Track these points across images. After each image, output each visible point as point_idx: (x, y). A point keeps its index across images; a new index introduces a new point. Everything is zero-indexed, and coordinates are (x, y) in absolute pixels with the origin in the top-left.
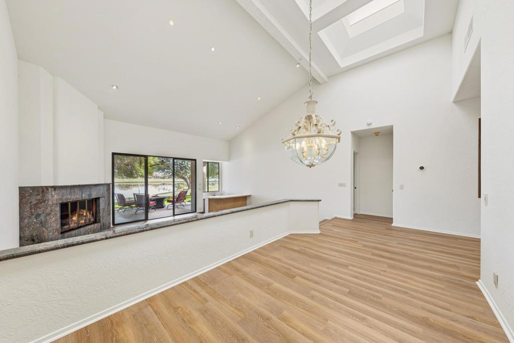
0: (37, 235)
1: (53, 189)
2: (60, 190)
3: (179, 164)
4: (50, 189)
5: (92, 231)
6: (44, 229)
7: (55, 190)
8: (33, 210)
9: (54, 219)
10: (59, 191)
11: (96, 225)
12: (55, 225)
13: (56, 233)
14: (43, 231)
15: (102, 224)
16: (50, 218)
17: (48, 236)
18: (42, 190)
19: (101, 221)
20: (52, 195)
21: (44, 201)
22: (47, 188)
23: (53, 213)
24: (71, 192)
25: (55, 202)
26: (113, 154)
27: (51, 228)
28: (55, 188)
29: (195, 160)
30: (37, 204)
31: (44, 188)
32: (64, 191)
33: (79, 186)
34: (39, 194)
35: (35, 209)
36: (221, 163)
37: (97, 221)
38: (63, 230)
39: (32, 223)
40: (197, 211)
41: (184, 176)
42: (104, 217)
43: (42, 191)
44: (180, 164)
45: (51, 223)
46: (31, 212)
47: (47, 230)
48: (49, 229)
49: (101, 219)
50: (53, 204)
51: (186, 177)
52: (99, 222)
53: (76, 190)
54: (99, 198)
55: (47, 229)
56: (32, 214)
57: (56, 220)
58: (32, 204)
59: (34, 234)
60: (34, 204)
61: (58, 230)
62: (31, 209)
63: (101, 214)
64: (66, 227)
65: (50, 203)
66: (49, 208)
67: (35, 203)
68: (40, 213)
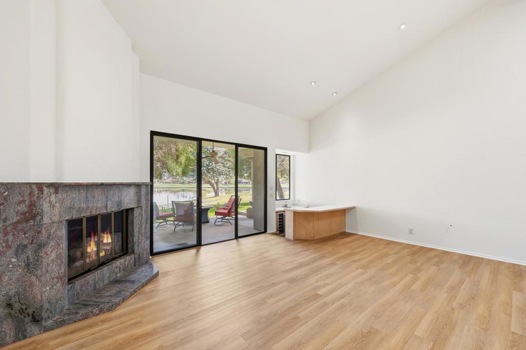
0: (18, 294)
1: (52, 190)
2: (66, 192)
3: (205, 165)
4: (46, 190)
5: (121, 269)
6: (33, 279)
7: (56, 192)
8: (10, 238)
9: (53, 255)
10: (65, 195)
11: (128, 258)
12: (56, 269)
13: (58, 285)
14: (31, 285)
15: (137, 256)
16: (46, 253)
17: (42, 293)
18: (29, 191)
19: (136, 251)
20: (50, 202)
21: (34, 217)
22: (40, 186)
23: (52, 243)
24: (87, 197)
25: (56, 219)
26: (153, 134)
27: (48, 275)
28: (56, 187)
29: (265, 149)
30: (18, 222)
31: (34, 187)
32: (74, 194)
33: (102, 184)
34: (24, 201)
35: (14, 235)
36: (294, 156)
37: (130, 250)
38: (73, 273)
39: (8, 265)
40: (269, 231)
41: (210, 180)
42: (140, 243)
43: (30, 193)
44: (207, 165)
45: (48, 265)
46: (7, 241)
47: (40, 281)
48: (43, 279)
49: (136, 247)
50: (53, 223)
51: (213, 181)
52: (133, 252)
53: (97, 193)
54: (132, 209)
55: (39, 278)
56: (8, 247)
57: (59, 257)
58: (8, 223)
59: (12, 292)
60: (13, 224)
61: (61, 278)
62: (6, 234)
63: (136, 239)
64: (78, 264)
65: (46, 220)
66: (44, 231)
67: (15, 220)
68: (25, 242)
